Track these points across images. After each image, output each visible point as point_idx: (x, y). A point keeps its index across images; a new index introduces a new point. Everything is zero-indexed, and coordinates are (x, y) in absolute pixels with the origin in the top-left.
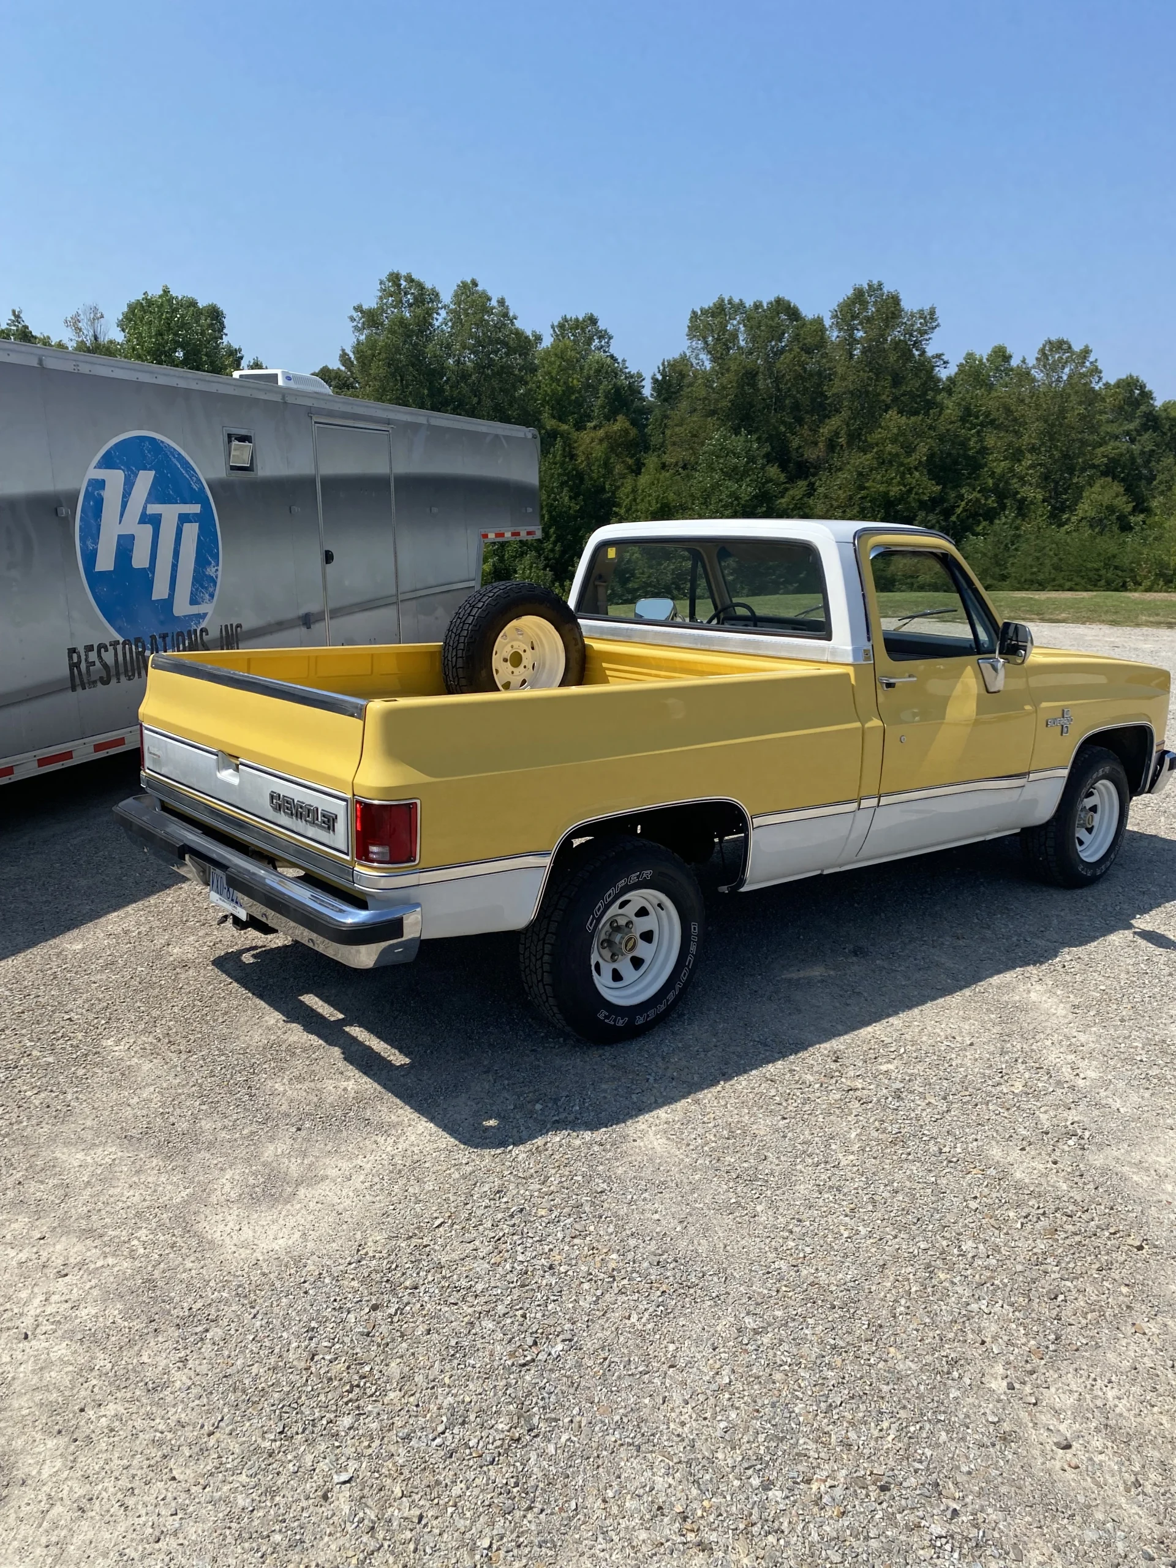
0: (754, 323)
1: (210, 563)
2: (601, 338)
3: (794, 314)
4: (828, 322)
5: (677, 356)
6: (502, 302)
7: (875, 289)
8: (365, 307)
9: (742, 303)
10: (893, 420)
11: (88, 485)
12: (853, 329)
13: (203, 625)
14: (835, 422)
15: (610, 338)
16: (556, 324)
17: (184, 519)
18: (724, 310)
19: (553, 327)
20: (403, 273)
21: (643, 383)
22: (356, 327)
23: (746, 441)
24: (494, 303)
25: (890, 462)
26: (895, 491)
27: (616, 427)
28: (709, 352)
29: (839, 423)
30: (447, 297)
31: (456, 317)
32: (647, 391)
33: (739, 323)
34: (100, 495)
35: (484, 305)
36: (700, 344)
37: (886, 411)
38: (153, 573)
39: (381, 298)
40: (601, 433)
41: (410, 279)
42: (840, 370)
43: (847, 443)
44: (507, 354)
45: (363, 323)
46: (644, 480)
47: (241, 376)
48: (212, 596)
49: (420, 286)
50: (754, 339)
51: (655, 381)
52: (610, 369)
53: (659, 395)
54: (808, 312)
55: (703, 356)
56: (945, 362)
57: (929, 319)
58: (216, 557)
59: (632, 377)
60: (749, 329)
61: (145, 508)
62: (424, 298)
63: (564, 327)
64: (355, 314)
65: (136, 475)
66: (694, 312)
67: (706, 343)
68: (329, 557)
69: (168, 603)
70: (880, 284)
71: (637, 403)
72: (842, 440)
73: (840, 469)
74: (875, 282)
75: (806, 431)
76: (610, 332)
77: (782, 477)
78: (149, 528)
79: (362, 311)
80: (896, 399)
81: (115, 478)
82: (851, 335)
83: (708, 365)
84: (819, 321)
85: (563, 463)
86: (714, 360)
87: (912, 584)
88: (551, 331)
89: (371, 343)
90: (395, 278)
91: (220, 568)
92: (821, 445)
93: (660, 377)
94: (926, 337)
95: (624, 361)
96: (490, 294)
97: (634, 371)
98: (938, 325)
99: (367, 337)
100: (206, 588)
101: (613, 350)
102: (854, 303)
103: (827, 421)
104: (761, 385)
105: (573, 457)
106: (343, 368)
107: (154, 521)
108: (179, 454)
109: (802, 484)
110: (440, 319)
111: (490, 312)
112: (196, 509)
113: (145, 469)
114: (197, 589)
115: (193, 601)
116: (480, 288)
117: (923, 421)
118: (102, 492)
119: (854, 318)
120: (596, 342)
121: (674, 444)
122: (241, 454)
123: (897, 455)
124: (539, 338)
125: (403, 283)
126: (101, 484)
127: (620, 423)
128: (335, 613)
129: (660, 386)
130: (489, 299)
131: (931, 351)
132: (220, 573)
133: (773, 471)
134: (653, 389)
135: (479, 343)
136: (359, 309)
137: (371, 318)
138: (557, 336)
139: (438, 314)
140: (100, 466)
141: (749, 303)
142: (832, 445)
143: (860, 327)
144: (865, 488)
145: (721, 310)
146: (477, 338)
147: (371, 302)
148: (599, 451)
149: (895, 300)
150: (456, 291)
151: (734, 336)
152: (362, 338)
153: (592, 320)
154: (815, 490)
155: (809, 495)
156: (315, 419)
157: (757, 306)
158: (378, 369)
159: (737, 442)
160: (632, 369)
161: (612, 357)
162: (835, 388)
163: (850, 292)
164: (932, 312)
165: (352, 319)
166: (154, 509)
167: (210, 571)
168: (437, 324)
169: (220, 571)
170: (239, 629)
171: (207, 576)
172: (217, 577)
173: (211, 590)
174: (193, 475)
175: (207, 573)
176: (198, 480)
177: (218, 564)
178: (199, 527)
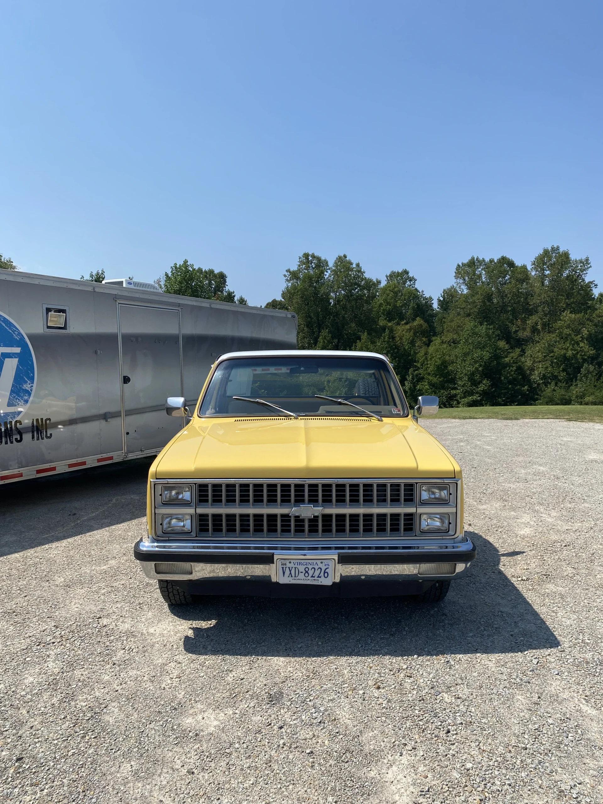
0: (491, 269)
1: (26, 382)
2: (410, 281)
3: (511, 264)
4: (529, 267)
5: (449, 287)
6: (358, 265)
7: (555, 250)
8: (291, 270)
9: (484, 260)
10: (567, 316)
12: (543, 270)
13: (18, 418)
14: (534, 318)
15: (416, 280)
16: (388, 275)
18: (474, 263)
19: (387, 276)
20: (310, 253)
21: (433, 302)
22: (287, 280)
23: (487, 329)
24: (354, 266)
25: (566, 338)
26: (570, 353)
27: (415, 323)
28: (466, 285)
29: (537, 318)
30: (331, 264)
31: (335, 272)
32: (435, 306)
33: (482, 270)
35: (349, 267)
36: (461, 281)
37: (563, 311)
39: (299, 266)
40: (408, 327)
41: (313, 256)
42: (537, 291)
43: (542, 328)
44: (360, 290)
45: (290, 278)
46: (431, 349)
47: (105, 283)
48: (26, 401)
49: (319, 259)
50: (490, 278)
51: (439, 300)
52: (415, 295)
53: (442, 307)
54: (518, 263)
55: (464, 287)
56: (596, 285)
57: (586, 263)
58: (32, 379)
59: (426, 299)
60: (488, 273)
62: (321, 264)
63: (393, 276)
64: (286, 274)
66: (459, 265)
67: (464, 280)
68: (126, 380)
70: (558, 247)
71: (430, 312)
72: (539, 327)
73: (539, 342)
74: (555, 246)
75: (519, 322)
76: (415, 277)
77: (507, 347)
79: (290, 272)
80: (568, 305)
82: (543, 274)
83: (465, 291)
84: (524, 267)
85: (388, 342)
86: (469, 288)
87: (582, 402)
88: (386, 278)
89: (294, 287)
90: (306, 256)
91: (35, 385)
92: (528, 330)
93: (442, 299)
94: (585, 272)
95: (423, 291)
96: (352, 262)
97: (428, 296)
98: (591, 267)
99: (292, 284)
100: (22, 397)
101: (417, 286)
102: (544, 257)
103: (530, 317)
104: (495, 301)
105: (393, 338)
106: (283, 300)
109: (518, 351)
110: (328, 274)
111: (352, 270)
112: (17, 350)
114: (14, 397)
115: (11, 405)
116: (347, 259)
117: (584, 316)
119: (544, 264)
120: (408, 283)
121: (448, 331)
122: (56, 320)
123: (570, 335)
124: (379, 282)
125: (310, 258)
127: (419, 321)
128: (129, 413)
129: (441, 303)
130: (352, 264)
131: (587, 280)
132: (34, 388)
133: (502, 344)
134: (439, 305)
135: (346, 285)
136: (288, 271)
137: (294, 275)
138: (388, 280)
139: (327, 272)
141: (487, 260)
142: (534, 330)
143: (547, 269)
144: (553, 352)
145: (473, 263)
146: (345, 283)
147: (294, 268)
148: (408, 336)
149: (566, 255)
150: (336, 261)
151: (480, 276)
152: (290, 284)
153: (406, 272)
154: (525, 353)
155: (522, 356)
156: (118, 301)
157: (491, 261)
158: (297, 299)
159: (482, 329)
160: (427, 295)
161: (416, 289)
162: (535, 301)
163: (541, 252)
164: (587, 260)
165: (285, 276)
167: (27, 387)
168: (326, 277)
170: (48, 422)
171: (23, 390)
172: (31, 391)
173: (26, 398)
174: (15, 331)
175: (24, 388)
176: (20, 334)
177: (33, 383)
178: (18, 362)
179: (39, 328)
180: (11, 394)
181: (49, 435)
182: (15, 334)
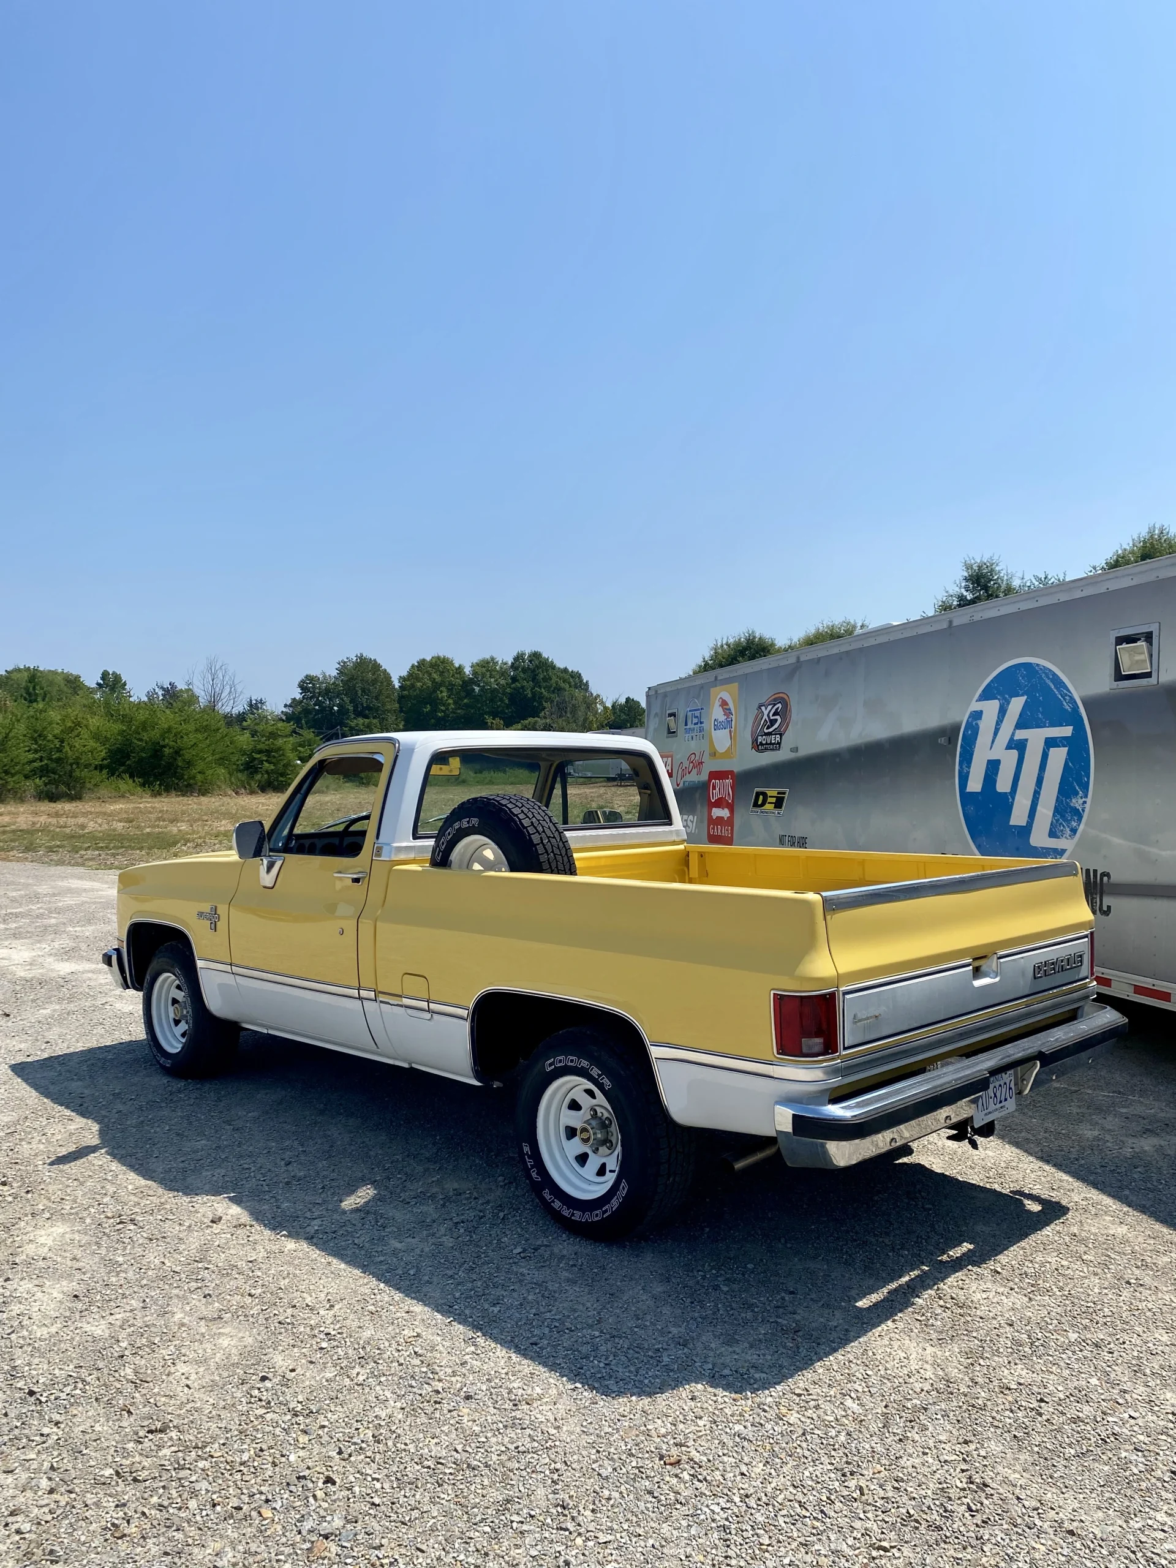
1: (1077, 793)
11: (969, 717)
17: (1050, 743)
34: (977, 724)
38: (1013, 799)
48: (1074, 831)
58: (1085, 787)
61: (1013, 734)
65: (1008, 704)
69: (1025, 831)
78: (1014, 753)
81: (991, 708)
91: (1089, 800)
100: (1068, 822)
107: (1019, 746)
108: (1054, 674)
112: (1067, 731)
113: (1017, 695)
114: (1057, 821)
115: (1052, 834)
118: (979, 722)
122: (1133, 658)
126: (978, 715)
132: (1087, 806)
140: (979, 700)
166: (1021, 735)
167: (1077, 802)
169: (1088, 803)
170: (1105, 879)
171: (1071, 807)
172: (1083, 811)
173: (1074, 824)
174: (1066, 695)
175: (1072, 805)
176: (1072, 699)
177: (1086, 796)
178: (1068, 753)
179: (1102, 683)
180: (1054, 815)
181: (1105, 908)
182: (1065, 699)
